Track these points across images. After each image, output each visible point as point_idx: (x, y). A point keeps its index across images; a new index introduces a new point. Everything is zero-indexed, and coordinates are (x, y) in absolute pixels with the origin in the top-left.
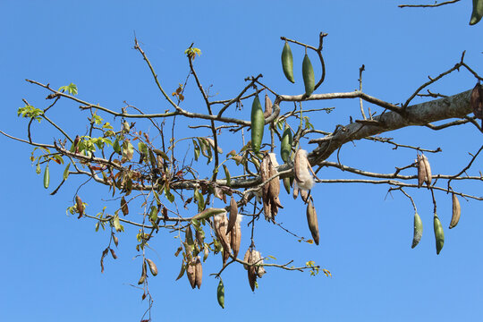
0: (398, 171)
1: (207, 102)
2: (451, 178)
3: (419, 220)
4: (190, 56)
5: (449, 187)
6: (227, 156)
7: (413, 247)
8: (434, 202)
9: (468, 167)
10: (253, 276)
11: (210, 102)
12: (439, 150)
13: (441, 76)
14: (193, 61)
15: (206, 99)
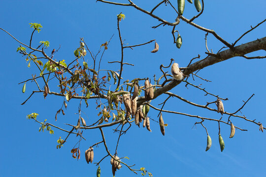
0: (208, 104)
1: (122, 47)
2: (231, 115)
3: (210, 139)
4: (119, 19)
5: (229, 120)
6: (124, 83)
7: (206, 150)
8: (219, 129)
9: (242, 108)
10: (115, 168)
11: (123, 46)
12: (227, 99)
13: (259, 25)
14: (119, 22)
15: (122, 45)
